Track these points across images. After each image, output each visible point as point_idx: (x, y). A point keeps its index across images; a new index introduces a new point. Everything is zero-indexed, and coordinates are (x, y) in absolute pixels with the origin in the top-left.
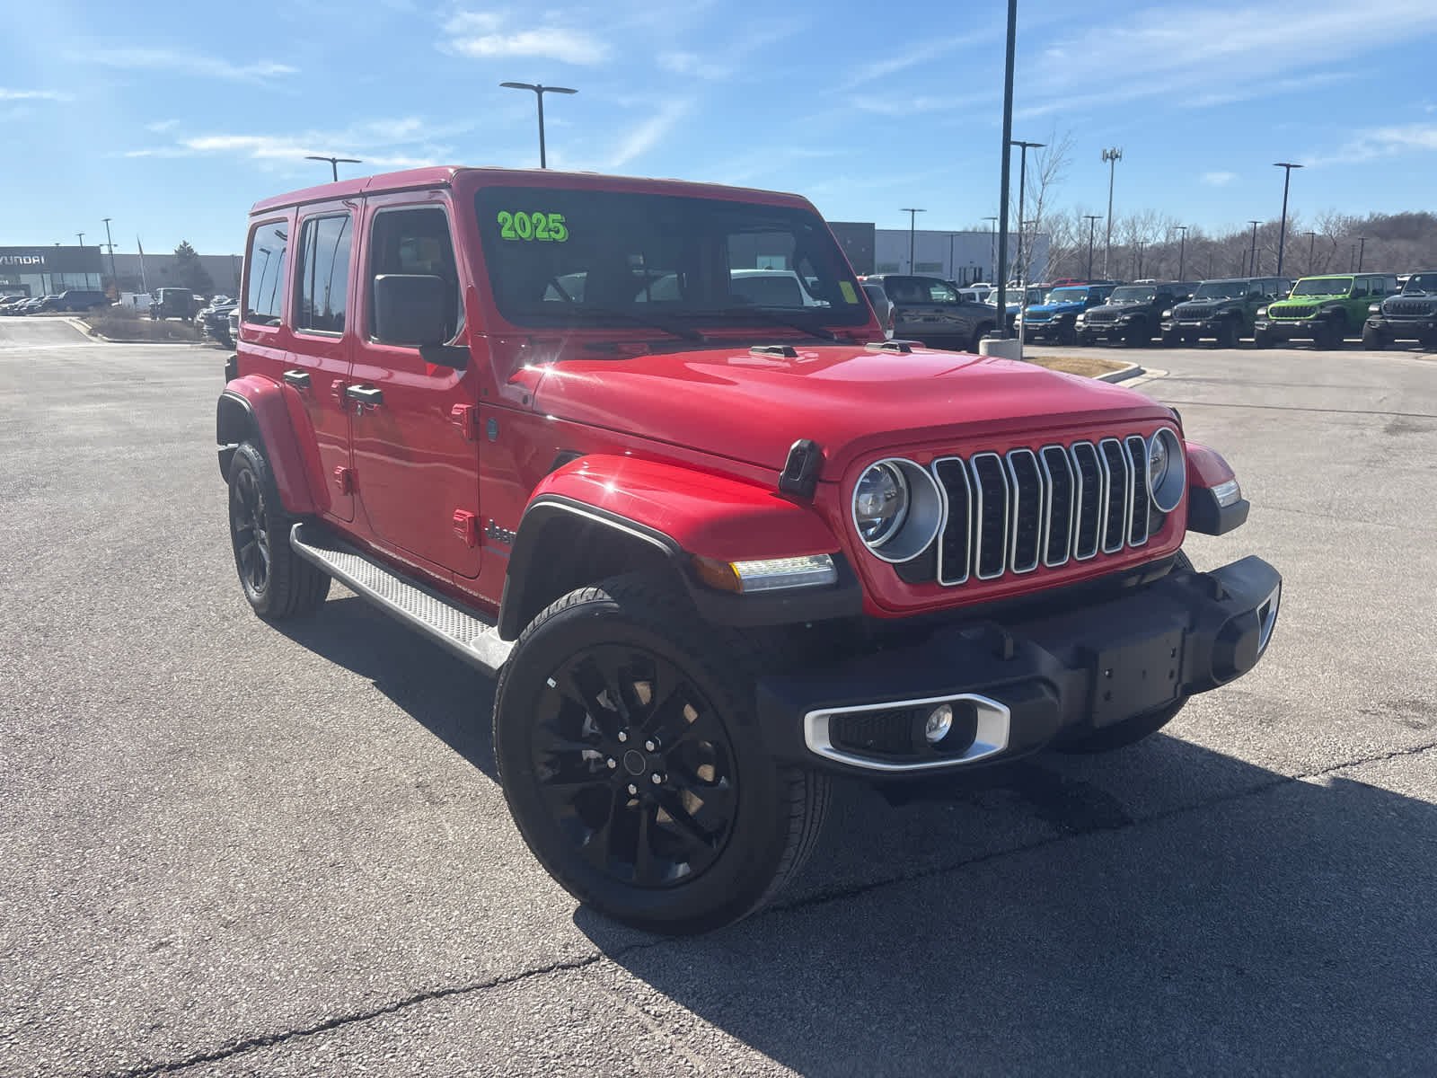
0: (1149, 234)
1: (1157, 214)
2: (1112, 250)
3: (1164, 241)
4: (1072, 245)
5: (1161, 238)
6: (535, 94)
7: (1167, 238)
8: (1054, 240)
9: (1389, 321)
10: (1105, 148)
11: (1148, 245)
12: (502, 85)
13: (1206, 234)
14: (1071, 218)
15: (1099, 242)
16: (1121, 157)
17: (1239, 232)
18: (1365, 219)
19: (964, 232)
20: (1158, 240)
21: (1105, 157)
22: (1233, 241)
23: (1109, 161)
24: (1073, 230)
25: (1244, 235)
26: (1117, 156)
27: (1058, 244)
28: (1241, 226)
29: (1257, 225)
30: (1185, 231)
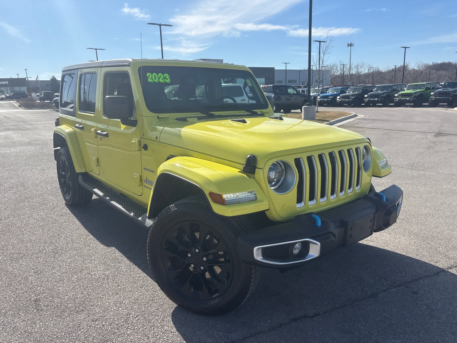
0: (363, 70)
1: (365, 63)
2: (351, 75)
3: (367, 72)
4: (338, 74)
5: (366, 71)
7: (368, 71)
8: (333, 72)
9: (437, 98)
10: (348, 43)
11: (362, 73)
12: (148, 24)
13: (381, 70)
14: (338, 66)
15: (347, 73)
16: (353, 45)
17: (391, 69)
18: (431, 64)
19: (304, 70)
20: (365, 72)
21: (348, 45)
22: (389, 72)
23: (350, 46)
24: (339, 69)
25: (393, 70)
26: (352, 45)
27: (334, 73)
28: (392, 67)
29: (397, 67)
30: (374, 69)
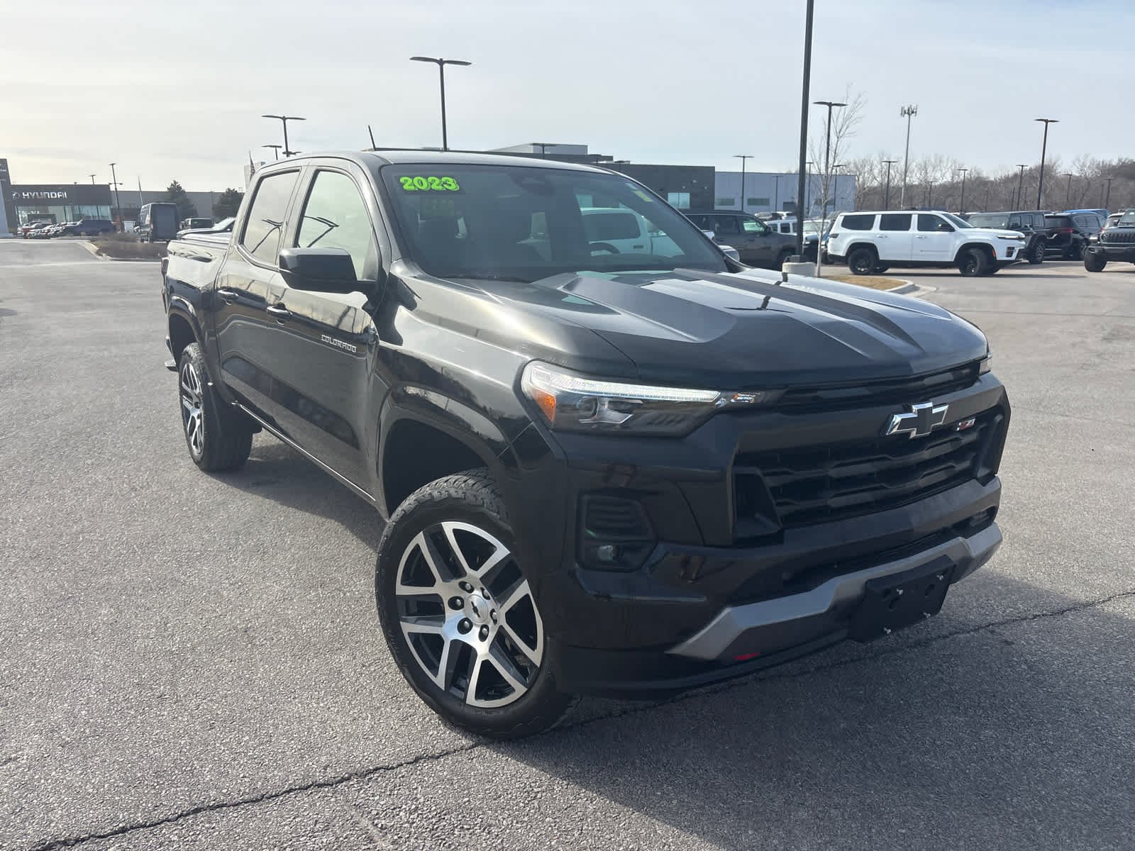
0: (938, 175)
1: (945, 159)
2: (909, 188)
3: (950, 179)
4: (875, 184)
5: (948, 178)
6: (438, 66)
7: (953, 177)
8: (861, 180)
11: (936, 184)
12: (412, 59)
13: (984, 174)
14: (875, 163)
15: (896, 182)
16: (916, 112)
17: (1011, 173)
18: (1115, 162)
19: (787, 174)
20: (945, 180)
21: (904, 113)
22: (1007, 181)
23: (906, 115)
24: (876, 172)
25: (1016, 175)
26: (913, 112)
27: (864, 182)
28: (1014, 169)
29: (1025, 168)
30: (966, 172)
